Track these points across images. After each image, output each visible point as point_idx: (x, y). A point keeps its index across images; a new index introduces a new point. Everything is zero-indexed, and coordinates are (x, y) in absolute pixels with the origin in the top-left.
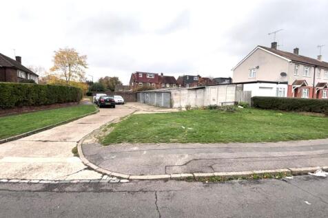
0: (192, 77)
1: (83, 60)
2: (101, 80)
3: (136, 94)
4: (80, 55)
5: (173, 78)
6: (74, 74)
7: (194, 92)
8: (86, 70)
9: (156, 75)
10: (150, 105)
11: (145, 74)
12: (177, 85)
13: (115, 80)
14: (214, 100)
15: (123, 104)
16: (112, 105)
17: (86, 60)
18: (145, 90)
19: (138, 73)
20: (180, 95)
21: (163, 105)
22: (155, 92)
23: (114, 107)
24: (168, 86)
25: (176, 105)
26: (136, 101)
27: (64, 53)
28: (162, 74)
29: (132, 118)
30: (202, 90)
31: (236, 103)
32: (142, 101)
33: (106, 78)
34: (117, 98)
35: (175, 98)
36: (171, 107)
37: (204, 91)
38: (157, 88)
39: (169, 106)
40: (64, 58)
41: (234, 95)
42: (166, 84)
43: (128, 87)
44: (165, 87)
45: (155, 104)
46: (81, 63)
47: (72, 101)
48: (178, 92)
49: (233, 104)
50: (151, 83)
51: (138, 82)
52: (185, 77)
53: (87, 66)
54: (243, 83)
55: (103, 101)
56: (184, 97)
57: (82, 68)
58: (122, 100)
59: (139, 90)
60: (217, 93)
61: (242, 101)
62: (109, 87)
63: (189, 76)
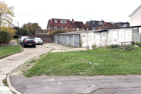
0: (97, 22)
1: (11, 10)
2: (25, 26)
3: (52, 36)
4: (8, 6)
5: (82, 23)
6: (4, 21)
7: (99, 34)
8: (13, 18)
9: (68, 21)
10: (63, 45)
11: (59, 20)
12: (85, 28)
13: (36, 25)
14: (115, 40)
15: (42, 44)
16: (33, 45)
17: (13, 10)
18: (59, 33)
19: (53, 20)
20: (87, 37)
21: (73, 45)
22: (68, 34)
23: (35, 47)
24: (78, 29)
25: (84, 45)
26: (52, 42)
28: (73, 20)
29: (49, 56)
30: (106, 33)
31: (133, 43)
32: (57, 42)
33: (29, 24)
34: (37, 40)
35: (83, 39)
36: (81, 46)
37: (108, 33)
38: (69, 32)
39: (79, 46)
41: (131, 37)
42: (76, 28)
43: (46, 31)
44: (76, 30)
45: (67, 44)
46: (9, 13)
48: (86, 34)
49: (130, 43)
50: (64, 27)
51: (54, 27)
52: (91, 22)
53: (14, 15)
54: (138, 27)
55: (26, 42)
56: (91, 38)
57: (10, 16)
58: (41, 41)
59: (54, 33)
60: (117, 34)
61: (137, 41)
62: (31, 31)
63: (95, 21)
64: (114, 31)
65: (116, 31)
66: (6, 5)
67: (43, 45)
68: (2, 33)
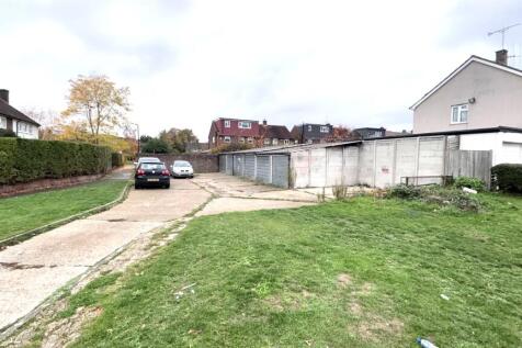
1: (121, 96)
2: (163, 135)
3: (218, 157)
4: (116, 87)
5: (284, 128)
6: (105, 121)
7: (338, 153)
8: (128, 115)
9: (255, 124)
10: (244, 179)
11: (235, 123)
12: (292, 140)
13: (187, 134)
14: (385, 170)
15: (192, 177)
17: (128, 97)
18: (234, 150)
19: (222, 120)
20: (309, 160)
21: (271, 182)
22: (255, 153)
23: (167, 186)
24: (275, 142)
25: (299, 181)
26: (218, 171)
27: (87, 83)
28: (265, 122)
30: (354, 150)
32: (229, 171)
34: (181, 166)
35: (297, 165)
36: (291, 186)
37: (361, 150)
38: (258, 146)
39: (286, 184)
40: (88, 93)
41: (440, 161)
42: (272, 139)
43: (208, 145)
44: (271, 145)
45: (254, 178)
46: (118, 101)
47: (85, 174)
49: (439, 181)
50: (246, 138)
51: (223, 137)
52: (305, 127)
53: (130, 107)
54: (458, 133)
55: (141, 174)
56: (317, 163)
57: (121, 109)
58: (191, 170)
59: (224, 150)
60: (392, 155)
61: (463, 174)
62: (177, 146)
63: (312, 125)
64: (382, 145)
65: (388, 144)
66: (111, 84)
67: (194, 180)
68: (81, 149)
